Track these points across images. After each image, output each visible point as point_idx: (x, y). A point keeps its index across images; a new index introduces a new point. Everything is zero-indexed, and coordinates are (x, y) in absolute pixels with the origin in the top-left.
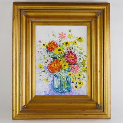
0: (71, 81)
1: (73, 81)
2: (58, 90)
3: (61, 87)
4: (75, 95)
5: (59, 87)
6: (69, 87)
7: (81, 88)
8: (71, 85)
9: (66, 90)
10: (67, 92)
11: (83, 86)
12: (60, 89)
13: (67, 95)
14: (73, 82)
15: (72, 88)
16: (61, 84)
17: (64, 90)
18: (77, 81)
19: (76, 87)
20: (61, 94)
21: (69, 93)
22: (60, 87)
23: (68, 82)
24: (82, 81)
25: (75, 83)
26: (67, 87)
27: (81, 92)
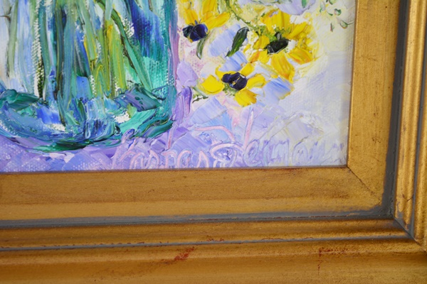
0: (182, 23)
1: (200, 18)
2: (41, 115)
3: (73, 85)
4: (224, 163)
5: (49, 86)
6: (157, 82)
7: (282, 88)
8: (174, 61)
9: (122, 119)
10: (133, 135)
11: (303, 75)
12: (54, 109)
13: (134, 164)
14: (197, 32)
15: (188, 94)
16: (70, 50)
17: (98, 111)
18: (248, 15)
19: (228, 79)
20: (69, 156)
21: (160, 149)
22: (60, 80)
23: (142, 28)
24: (296, 20)
25: (220, 35)
26: (139, 89)
27: (278, 137)
